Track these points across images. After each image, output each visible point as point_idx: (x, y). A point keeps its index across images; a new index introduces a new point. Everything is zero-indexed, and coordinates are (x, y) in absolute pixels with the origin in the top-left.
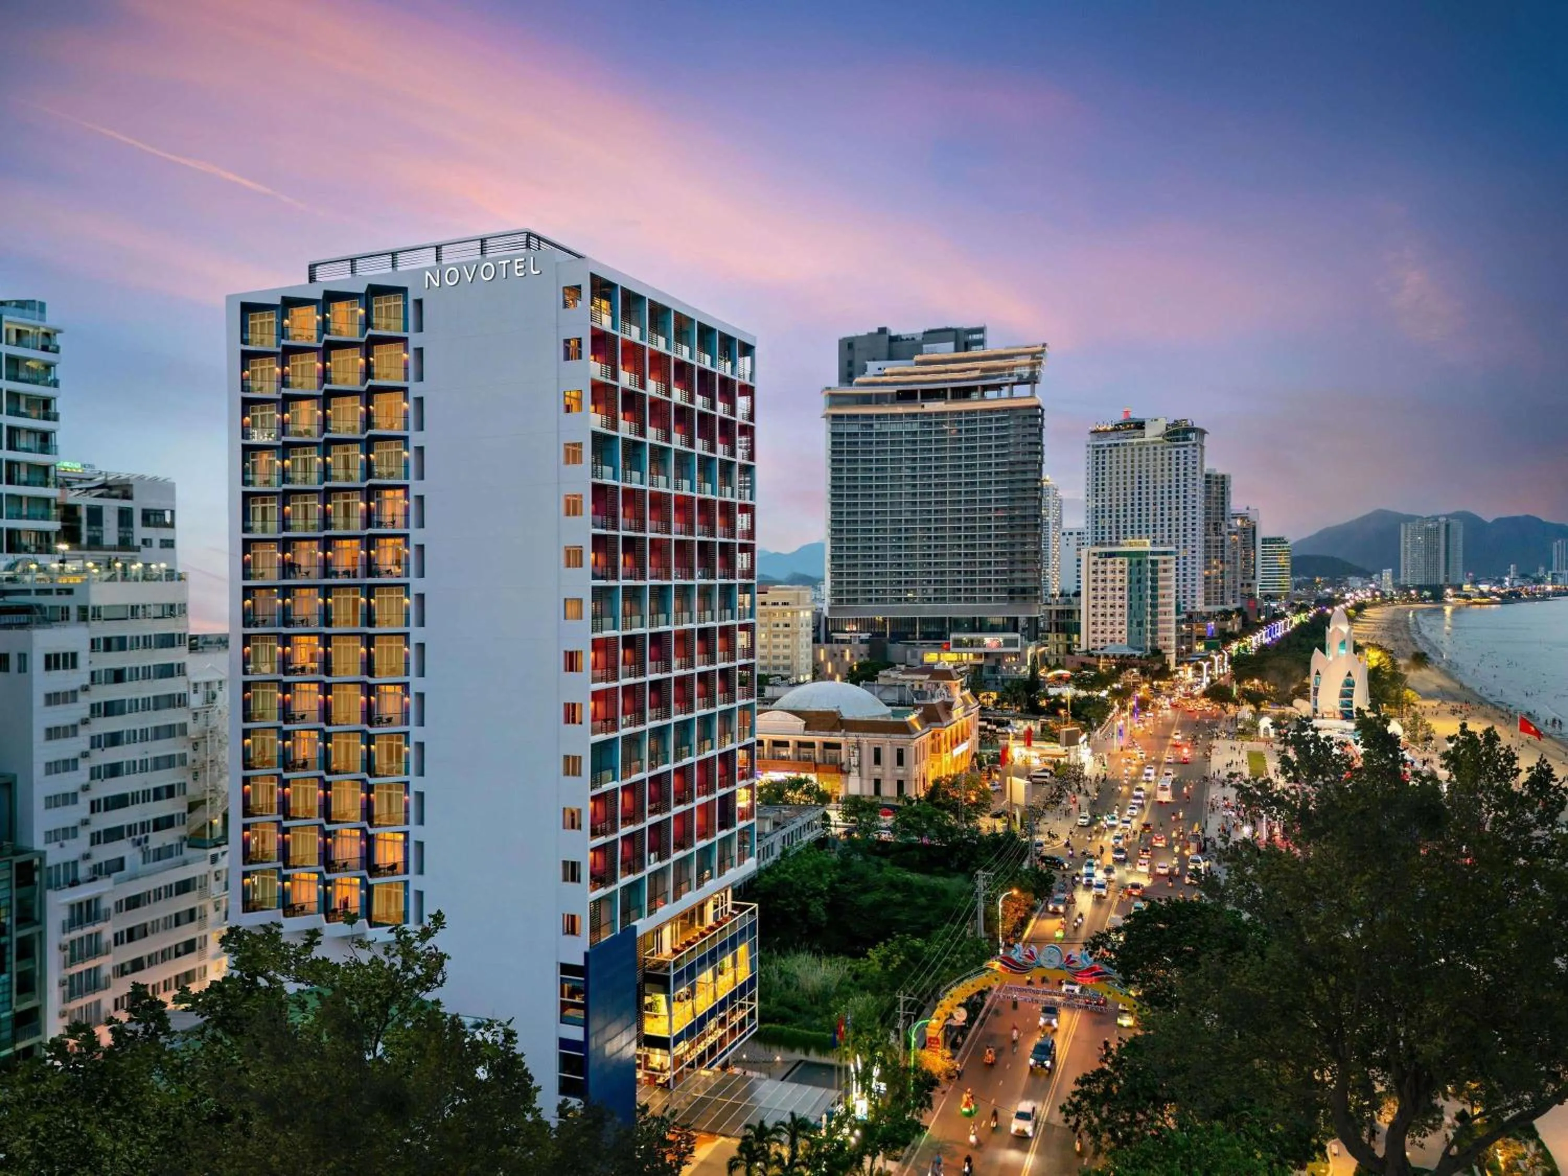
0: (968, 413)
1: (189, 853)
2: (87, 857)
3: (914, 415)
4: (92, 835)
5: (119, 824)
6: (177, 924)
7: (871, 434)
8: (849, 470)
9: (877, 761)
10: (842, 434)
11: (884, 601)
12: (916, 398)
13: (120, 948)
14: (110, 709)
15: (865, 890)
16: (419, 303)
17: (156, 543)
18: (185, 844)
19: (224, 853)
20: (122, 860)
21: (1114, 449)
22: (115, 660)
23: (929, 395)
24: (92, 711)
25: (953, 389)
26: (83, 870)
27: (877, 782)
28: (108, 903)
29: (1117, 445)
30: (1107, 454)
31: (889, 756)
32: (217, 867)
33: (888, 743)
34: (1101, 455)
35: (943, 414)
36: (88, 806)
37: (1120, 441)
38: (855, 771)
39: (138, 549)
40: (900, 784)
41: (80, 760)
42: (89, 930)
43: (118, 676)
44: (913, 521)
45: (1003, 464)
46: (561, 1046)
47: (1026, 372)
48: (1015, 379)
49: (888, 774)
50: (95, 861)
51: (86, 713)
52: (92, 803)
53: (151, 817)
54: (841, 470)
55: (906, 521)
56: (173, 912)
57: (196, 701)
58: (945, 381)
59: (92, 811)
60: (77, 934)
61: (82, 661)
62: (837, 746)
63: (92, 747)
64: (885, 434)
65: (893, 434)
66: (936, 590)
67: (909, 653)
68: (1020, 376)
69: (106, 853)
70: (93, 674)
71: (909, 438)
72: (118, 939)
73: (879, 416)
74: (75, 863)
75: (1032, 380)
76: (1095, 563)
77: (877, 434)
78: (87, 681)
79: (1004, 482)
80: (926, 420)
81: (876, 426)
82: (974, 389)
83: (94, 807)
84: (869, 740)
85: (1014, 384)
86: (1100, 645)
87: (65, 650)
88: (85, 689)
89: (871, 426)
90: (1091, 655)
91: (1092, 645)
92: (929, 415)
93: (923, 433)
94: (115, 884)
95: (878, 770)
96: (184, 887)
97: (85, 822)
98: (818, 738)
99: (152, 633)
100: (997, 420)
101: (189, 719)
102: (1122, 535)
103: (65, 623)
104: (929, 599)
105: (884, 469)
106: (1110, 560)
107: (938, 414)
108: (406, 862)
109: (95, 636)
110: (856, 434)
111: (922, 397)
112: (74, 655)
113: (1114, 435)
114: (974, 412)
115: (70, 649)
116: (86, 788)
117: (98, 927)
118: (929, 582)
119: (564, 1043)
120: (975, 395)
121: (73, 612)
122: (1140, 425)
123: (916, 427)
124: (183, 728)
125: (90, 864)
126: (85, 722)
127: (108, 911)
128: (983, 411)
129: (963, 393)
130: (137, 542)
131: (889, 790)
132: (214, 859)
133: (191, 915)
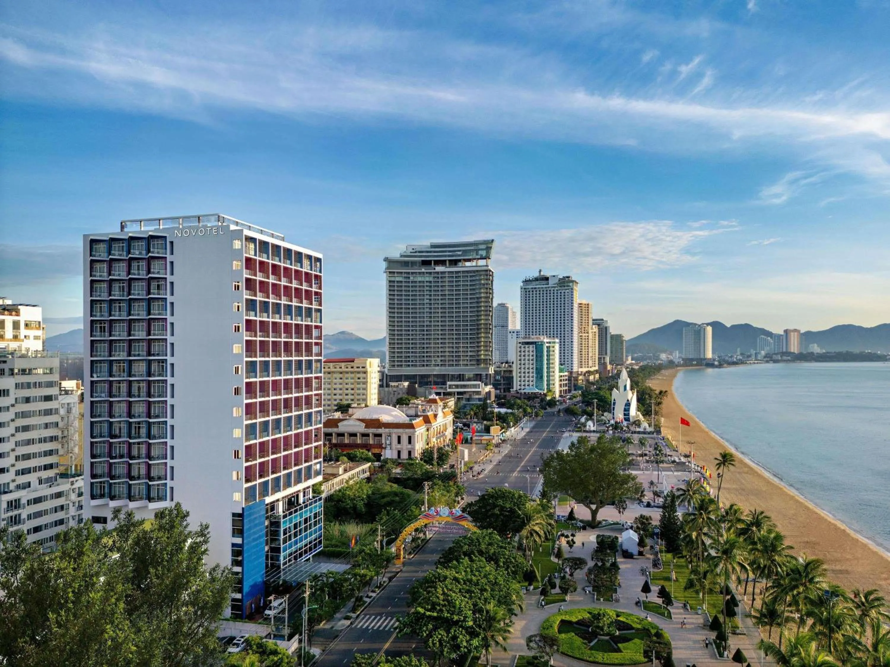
0: (457, 272)
1: (59, 480)
2: (14, 481)
3: (430, 273)
4: (16, 471)
5: (29, 466)
6: (56, 512)
7: (409, 282)
8: (398, 299)
9: (399, 442)
10: (394, 282)
11: (416, 366)
12: (431, 264)
13: (30, 521)
14: (24, 415)
15: (383, 497)
16: (172, 243)
17: (32, 338)
18: (58, 477)
19: (76, 481)
20: (29, 483)
21: (534, 290)
22: (26, 393)
23: (437, 263)
24: (16, 416)
25: (450, 261)
26: (12, 486)
27: (399, 452)
28: (24, 501)
29: (535, 288)
30: (531, 293)
31: (404, 439)
32: (74, 487)
33: (404, 433)
34: (528, 293)
35: (444, 272)
36: (14, 458)
37: (537, 286)
38: (388, 447)
39: (23, 341)
40: (410, 453)
41: (11, 438)
42: (16, 512)
43: (27, 400)
44: (430, 326)
45: (474, 298)
46: (232, 547)
47: (484, 253)
48: (479, 257)
49: (404, 448)
50: (17, 483)
51: (13, 417)
52: (16, 457)
53: (43, 464)
54: (394, 299)
55: (427, 326)
56: (54, 506)
57: (62, 412)
58: (445, 256)
59: (16, 460)
60: (10, 514)
61: (12, 392)
62: (380, 435)
63: (16, 432)
64: (416, 282)
65: (420, 282)
66: (441, 360)
67: (427, 392)
68: (482, 255)
69: (22, 479)
70: (16, 399)
71: (428, 284)
72: (29, 517)
73: (412, 273)
74: (8, 483)
75: (487, 257)
76: (520, 347)
77: (412, 282)
78: (14, 402)
79: (474, 307)
80: (436, 275)
81: (411, 278)
82: (460, 261)
83: (17, 458)
84: (395, 432)
85: (478, 259)
86: (523, 387)
87: (4, 388)
88: (13, 406)
89: (409, 278)
90: (518, 393)
91: (519, 387)
92: (438, 273)
93: (435, 282)
94: (28, 493)
95: (399, 446)
96: (59, 495)
97: (13, 465)
98: (371, 431)
99: (43, 380)
100: (471, 276)
101: (59, 420)
102: (531, 333)
103: (3, 376)
104: (438, 365)
105: (416, 300)
106: (527, 346)
107: (442, 273)
108: (166, 475)
109: (17, 382)
110: (401, 282)
111: (435, 264)
112: (8, 390)
113: (534, 283)
114: (459, 272)
115: (6, 388)
116: (13, 450)
117: (20, 511)
118: (438, 356)
119: (233, 545)
120: (460, 264)
121: (7, 371)
122: (547, 279)
123: (431, 279)
124: (57, 424)
125: (15, 484)
126: (13, 420)
127: (24, 504)
128: (463, 272)
129: (454, 263)
130: (22, 337)
131: (404, 455)
132: (72, 483)
133: (62, 507)
